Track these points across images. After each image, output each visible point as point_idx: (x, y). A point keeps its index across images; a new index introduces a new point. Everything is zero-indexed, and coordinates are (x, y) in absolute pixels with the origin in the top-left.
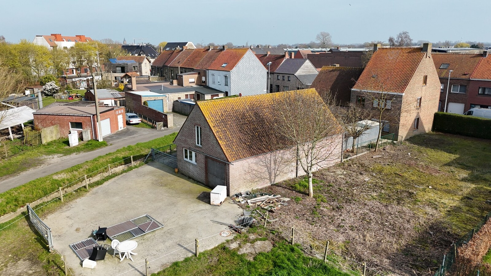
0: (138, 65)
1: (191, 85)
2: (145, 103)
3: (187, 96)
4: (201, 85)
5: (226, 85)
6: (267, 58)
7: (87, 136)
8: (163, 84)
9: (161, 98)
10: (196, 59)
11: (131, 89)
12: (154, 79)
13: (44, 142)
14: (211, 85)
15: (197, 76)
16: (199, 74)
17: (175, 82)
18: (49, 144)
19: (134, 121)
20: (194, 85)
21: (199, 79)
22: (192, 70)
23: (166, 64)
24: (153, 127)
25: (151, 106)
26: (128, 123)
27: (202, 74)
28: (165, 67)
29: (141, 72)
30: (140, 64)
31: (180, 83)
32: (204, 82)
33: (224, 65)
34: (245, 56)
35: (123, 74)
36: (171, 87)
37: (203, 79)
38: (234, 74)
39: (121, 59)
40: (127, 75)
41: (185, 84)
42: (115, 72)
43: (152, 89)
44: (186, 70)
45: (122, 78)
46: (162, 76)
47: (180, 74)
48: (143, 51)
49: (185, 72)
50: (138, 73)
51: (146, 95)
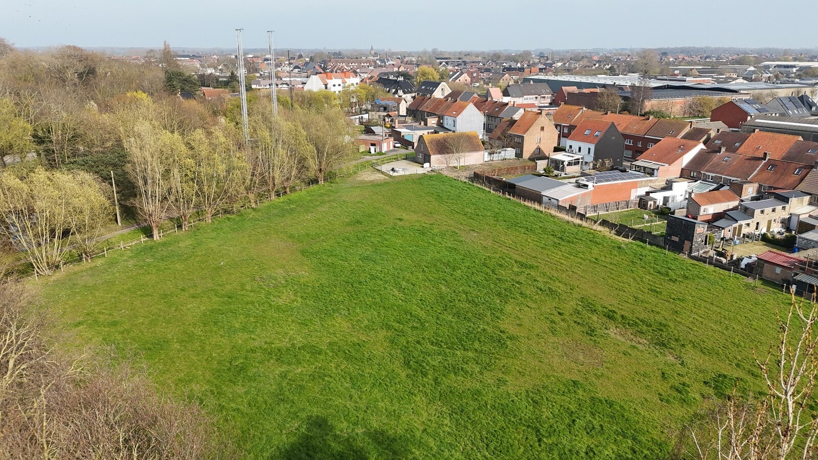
0: (396, 106)
1: (433, 125)
2: (403, 136)
3: (428, 133)
4: (439, 126)
5: (454, 126)
6: (497, 104)
7: (378, 150)
8: (414, 124)
9: (412, 133)
10: (439, 106)
11: (394, 127)
12: (409, 119)
13: (360, 151)
14: (446, 126)
15: (437, 119)
16: (439, 117)
17: (422, 123)
18: (362, 152)
19: (397, 145)
20: (435, 126)
21: (439, 121)
22: (435, 114)
23: (418, 108)
24: (407, 149)
25: (406, 138)
26: (394, 147)
27: (441, 118)
28: (417, 110)
29: (399, 111)
30: (399, 104)
31: (426, 124)
32: (442, 123)
33: (454, 113)
34: (467, 107)
35: (385, 114)
36: (419, 126)
37: (441, 121)
38: (459, 119)
39: (382, 100)
40: (388, 114)
41: (429, 125)
42: (379, 111)
43: (408, 127)
44: (431, 114)
45: (384, 116)
46: (414, 117)
47: (426, 117)
48: (400, 86)
49: (431, 116)
50: (396, 112)
51: (404, 131)
